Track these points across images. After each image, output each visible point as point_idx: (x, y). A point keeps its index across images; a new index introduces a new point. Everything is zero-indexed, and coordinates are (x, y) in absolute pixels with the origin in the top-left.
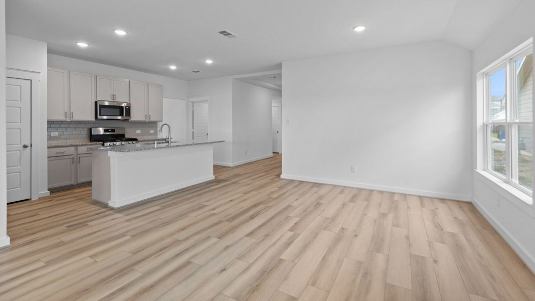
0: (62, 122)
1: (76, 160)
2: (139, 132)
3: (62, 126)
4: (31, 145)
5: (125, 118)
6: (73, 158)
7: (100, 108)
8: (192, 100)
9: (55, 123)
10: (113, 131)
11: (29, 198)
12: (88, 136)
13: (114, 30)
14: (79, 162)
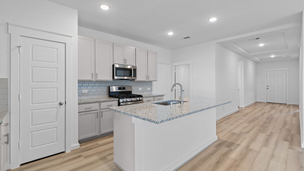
0: (90, 82)
1: (99, 115)
2: (140, 89)
3: (90, 84)
4: (65, 102)
5: (133, 78)
6: (97, 112)
7: (116, 71)
8: (175, 64)
9: (85, 82)
10: (124, 88)
11: (64, 151)
12: (107, 93)
14: (102, 116)
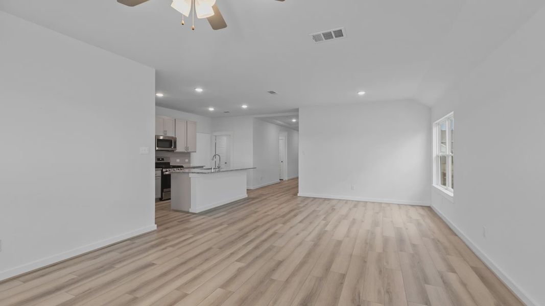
2: (178, 160)
5: (172, 149)
7: (157, 141)
8: (216, 134)
10: (163, 159)
13: (195, 89)
